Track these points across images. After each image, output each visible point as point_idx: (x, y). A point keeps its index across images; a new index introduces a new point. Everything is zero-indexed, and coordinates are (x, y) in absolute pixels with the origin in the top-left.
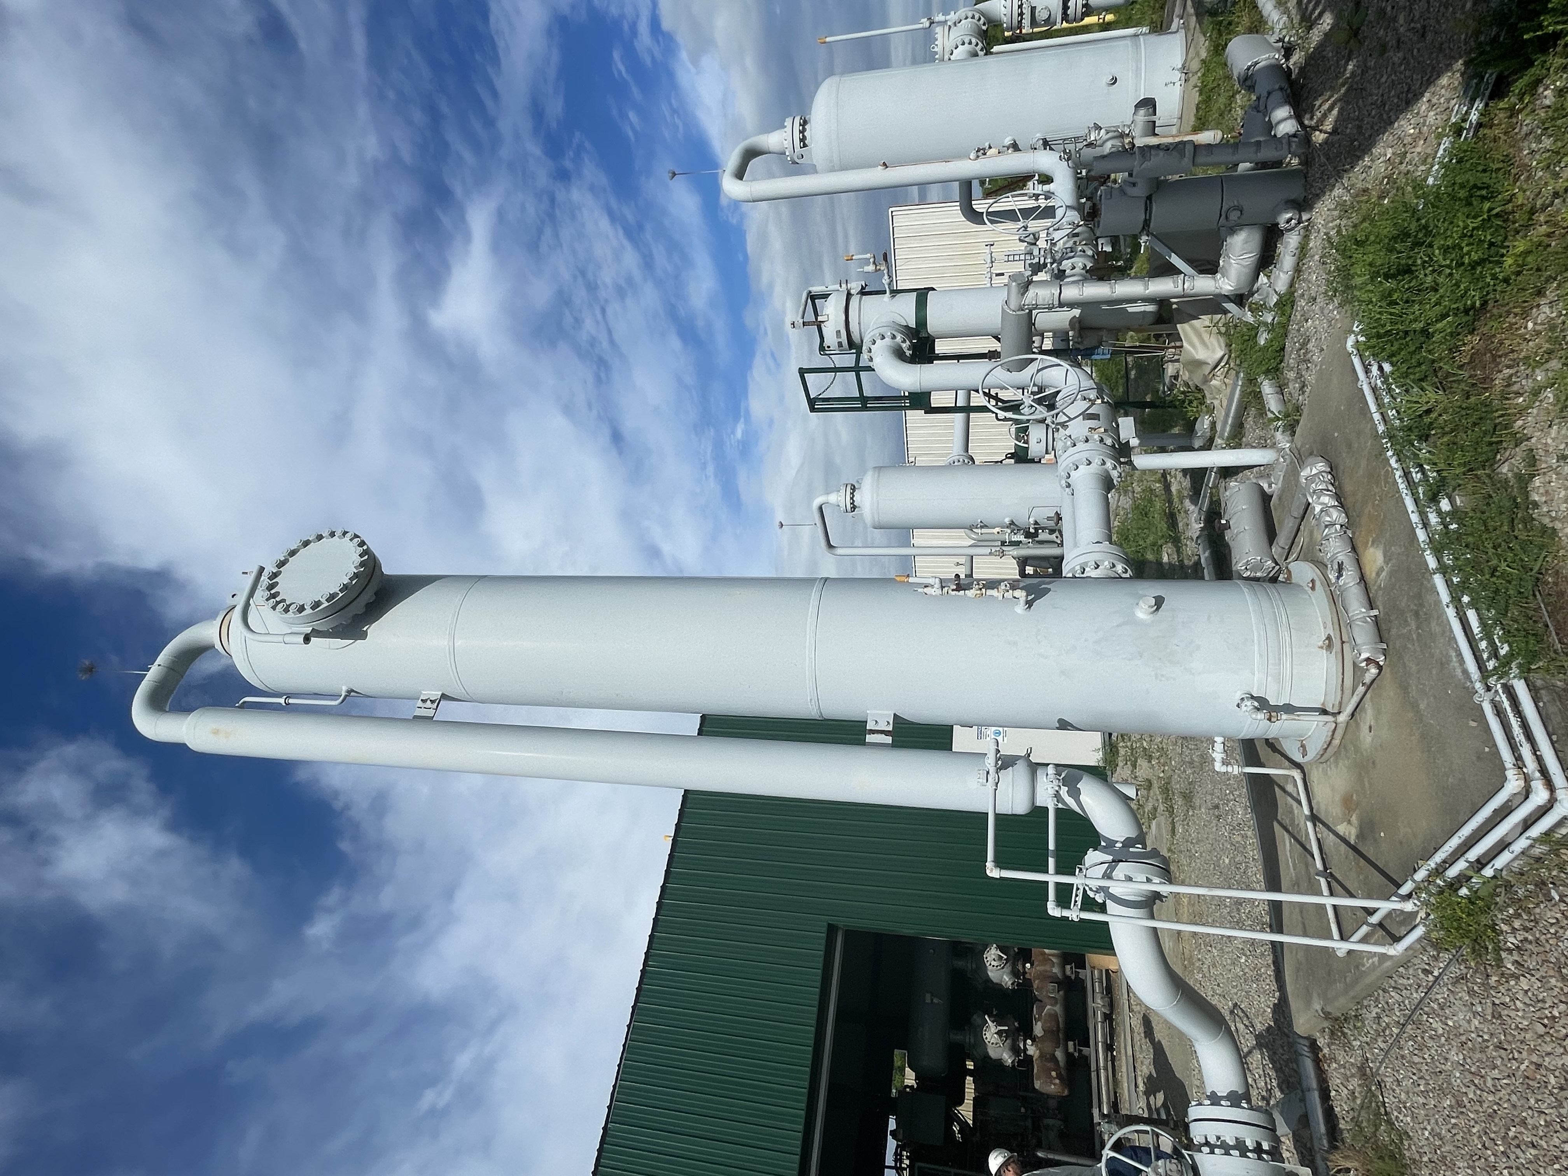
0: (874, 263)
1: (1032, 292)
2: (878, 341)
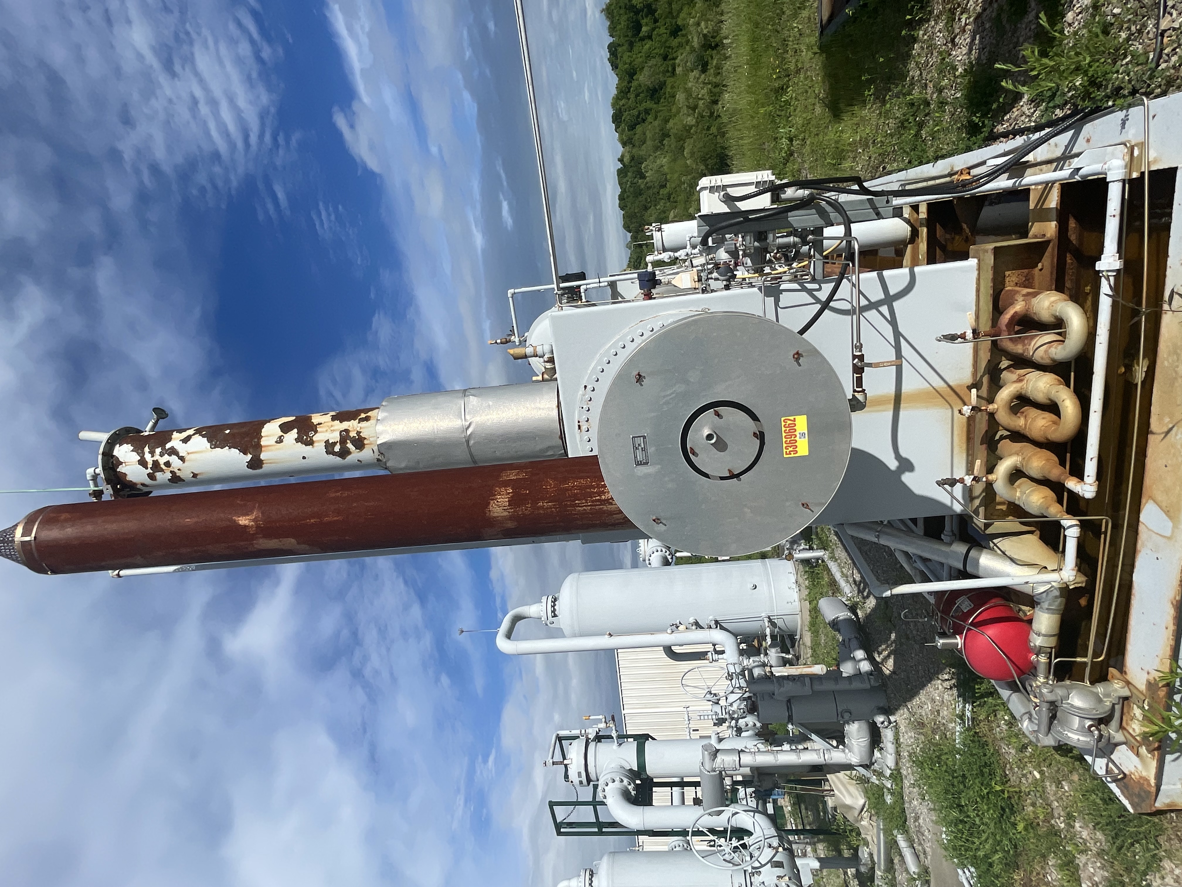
0: (605, 722)
1: (720, 757)
2: (610, 784)
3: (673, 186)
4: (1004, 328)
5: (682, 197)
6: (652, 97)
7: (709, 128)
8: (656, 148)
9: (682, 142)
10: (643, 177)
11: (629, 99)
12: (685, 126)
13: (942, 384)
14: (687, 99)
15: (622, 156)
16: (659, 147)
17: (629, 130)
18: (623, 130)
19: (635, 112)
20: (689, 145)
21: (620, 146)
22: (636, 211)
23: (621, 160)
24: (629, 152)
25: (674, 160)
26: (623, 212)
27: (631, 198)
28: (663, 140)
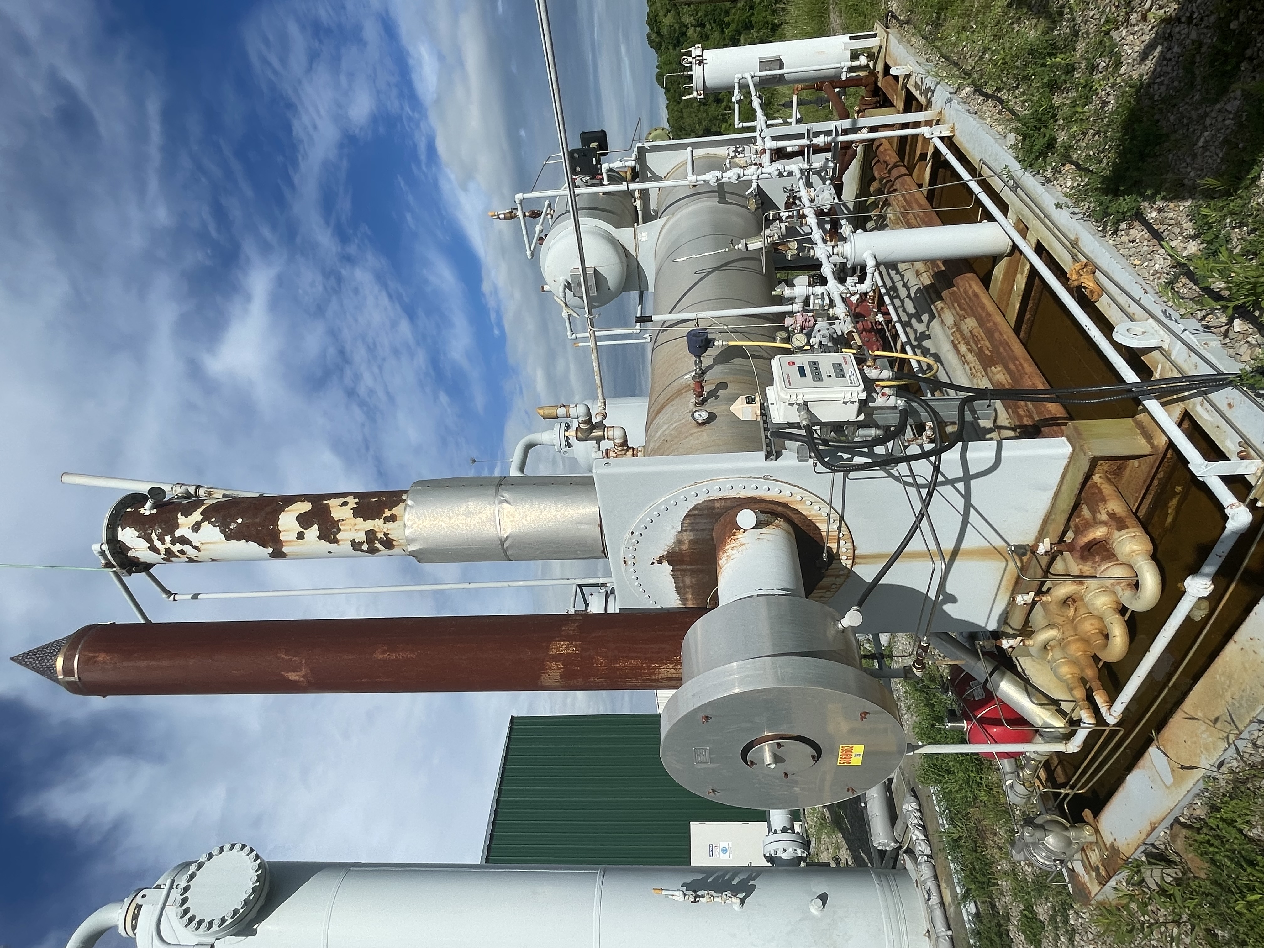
4: (1078, 548)
13: (1003, 543)
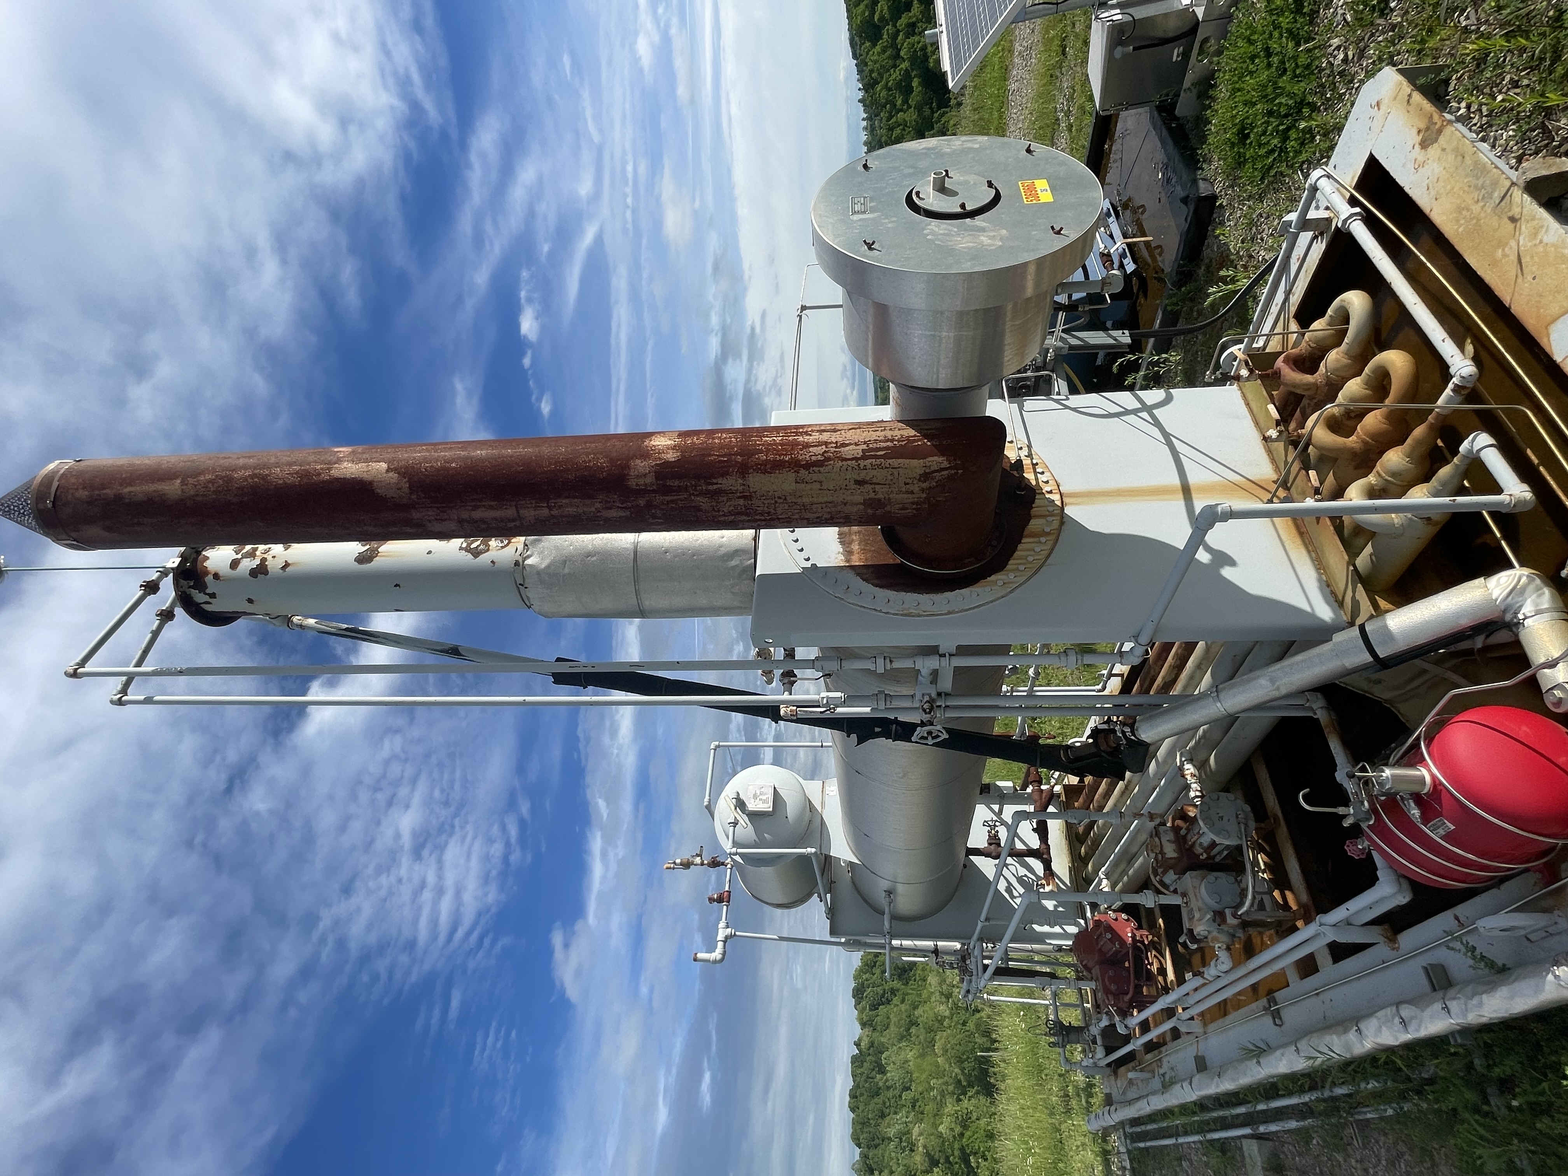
3: (920, 1089)
5: (930, 1108)
6: (900, 977)
7: (964, 1024)
8: (901, 1038)
9: (932, 1034)
10: (882, 1071)
11: (874, 974)
12: (936, 1015)
13: (1238, 477)
14: (940, 984)
15: (860, 1040)
16: (905, 1036)
17: (871, 1010)
18: (864, 1009)
19: (879, 990)
20: (941, 1038)
21: (858, 1027)
22: (870, 1116)
23: (857, 1044)
24: (868, 1036)
25: (922, 1055)
26: (852, 1115)
27: (865, 1097)
28: (909, 1029)
